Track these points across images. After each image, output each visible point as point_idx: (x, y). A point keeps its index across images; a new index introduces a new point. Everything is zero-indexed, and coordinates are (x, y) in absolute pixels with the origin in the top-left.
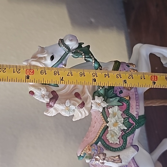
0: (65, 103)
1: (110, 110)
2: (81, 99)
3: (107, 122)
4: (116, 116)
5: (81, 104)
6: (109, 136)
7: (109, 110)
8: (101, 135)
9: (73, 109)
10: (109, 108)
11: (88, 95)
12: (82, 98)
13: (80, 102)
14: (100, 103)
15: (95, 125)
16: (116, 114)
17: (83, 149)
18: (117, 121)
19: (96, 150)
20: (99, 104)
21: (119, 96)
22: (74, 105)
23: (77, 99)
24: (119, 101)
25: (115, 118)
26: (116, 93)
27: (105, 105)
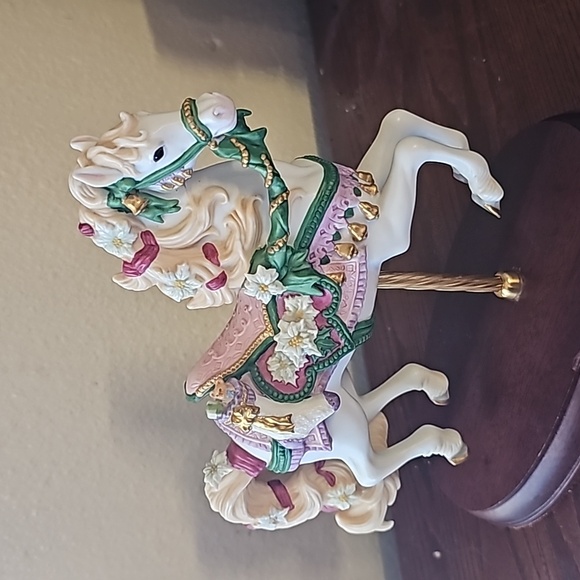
0: (175, 270)
1: (289, 303)
2: (219, 265)
3: (277, 331)
4: (302, 321)
5: (217, 278)
6: (273, 364)
7: (286, 300)
8: (254, 357)
9: (194, 288)
10: (287, 297)
11: (240, 259)
12: (222, 263)
13: (216, 272)
14: (267, 286)
15: (245, 327)
16: (302, 314)
17: (204, 380)
18: (301, 335)
19: (238, 397)
20: (263, 288)
21: (318, 270)
22: (198, 278)
23: (208, 264)
24: (315, 286)
25: (298, 324)
26: (311, 261)
27: (277, 290)
